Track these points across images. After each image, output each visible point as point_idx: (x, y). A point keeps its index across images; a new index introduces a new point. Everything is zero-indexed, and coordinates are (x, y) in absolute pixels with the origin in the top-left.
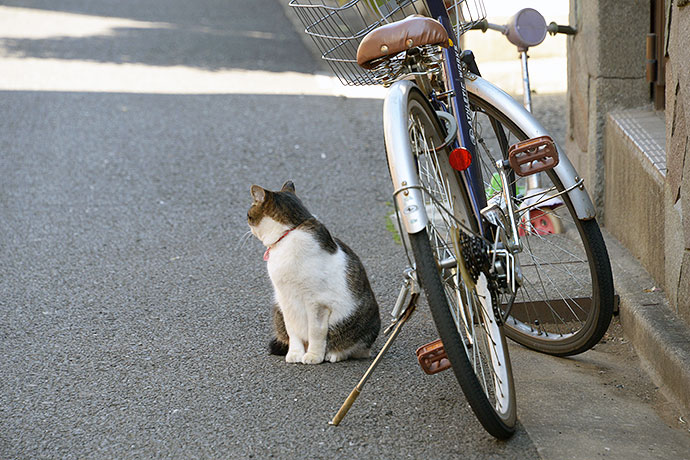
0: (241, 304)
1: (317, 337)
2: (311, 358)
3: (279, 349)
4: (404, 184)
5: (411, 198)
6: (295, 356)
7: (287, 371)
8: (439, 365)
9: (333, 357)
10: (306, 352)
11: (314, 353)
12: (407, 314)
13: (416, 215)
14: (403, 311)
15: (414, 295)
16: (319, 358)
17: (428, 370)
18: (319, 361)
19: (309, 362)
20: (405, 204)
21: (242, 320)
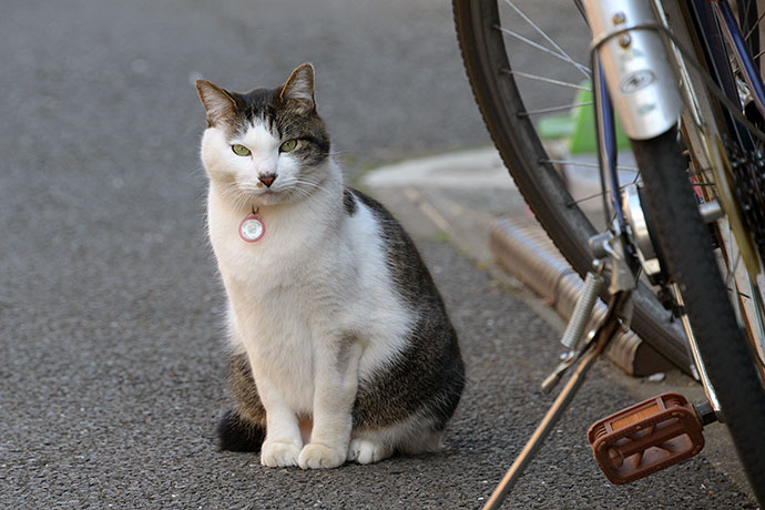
0: (121, 349)
1: (332, 408)
2: (318, 456)
3: (243, 437)
4: (619, 19)
5: (638, 54)
6: (283, 452)
7: (270, 485)
8: (640, 463)
9: (366, 451)
10: (305, 440)
11: (326, 443)
12: (602, 340)
13: (650, 95)
14: (592, 335)
15: (619, 294)
16: (337, 455)
17: (614, 474)
18: (336, 462)
19: (314, 464)
20: (623, 69)
21: (134, 381)
